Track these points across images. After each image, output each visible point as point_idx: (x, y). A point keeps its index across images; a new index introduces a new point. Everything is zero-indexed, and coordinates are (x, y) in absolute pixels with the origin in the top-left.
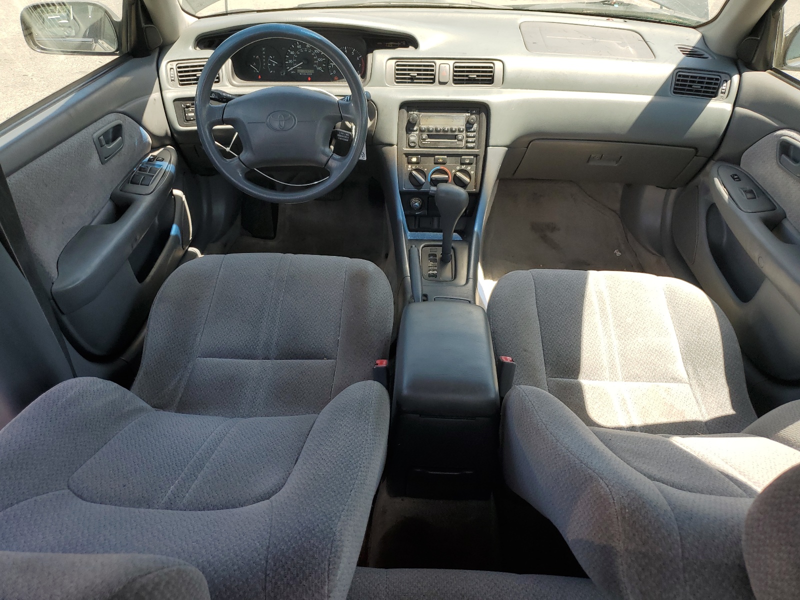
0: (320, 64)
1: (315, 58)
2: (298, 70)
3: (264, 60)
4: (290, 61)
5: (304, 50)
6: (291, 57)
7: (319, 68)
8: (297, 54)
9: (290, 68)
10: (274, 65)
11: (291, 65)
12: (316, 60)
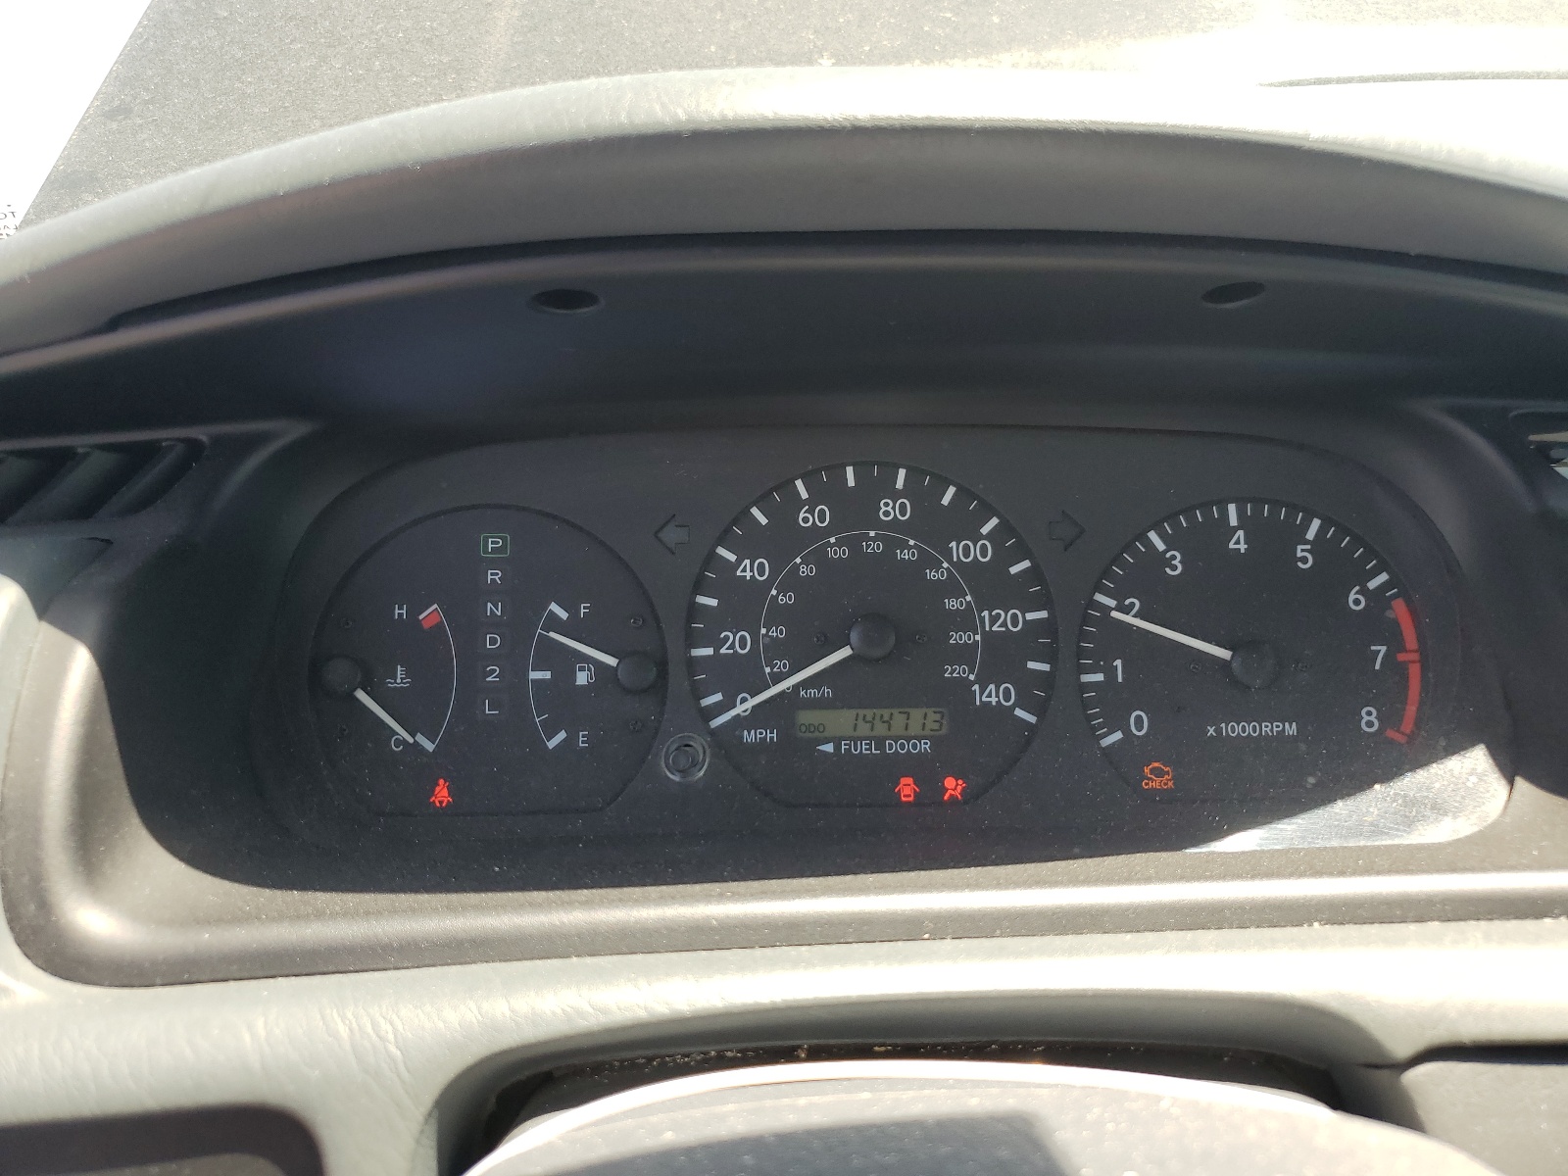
0: (1001, 656)
1: (952, 604)
2: (806, 717)
3: (492, 642)
4: (736, 642)
5: (854, 544)
6: (744, 605)
7: (991, 696)
8: (792, 582)
9: (728, 704)
10: (582, 678)
11: (742, 676)
12: (965, 620)
